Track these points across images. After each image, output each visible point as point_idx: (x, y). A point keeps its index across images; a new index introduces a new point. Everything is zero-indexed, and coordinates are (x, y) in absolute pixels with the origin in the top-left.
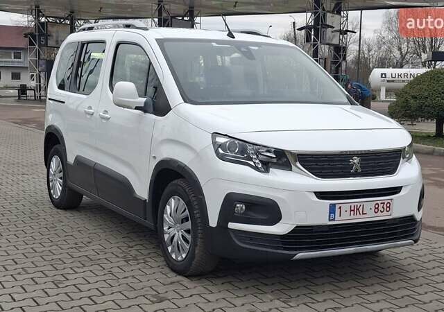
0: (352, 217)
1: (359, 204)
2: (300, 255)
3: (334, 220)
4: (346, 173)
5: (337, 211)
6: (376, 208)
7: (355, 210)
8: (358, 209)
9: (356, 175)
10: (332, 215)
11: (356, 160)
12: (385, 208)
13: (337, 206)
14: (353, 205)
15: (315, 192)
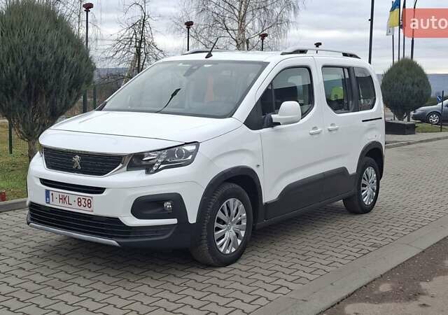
0: (61, 204)
1: (65, 195)
3: (49, 203)
5: (51, 196)
6: (79, 202)
7: (63, 199)
8: (65, 199)
10: (48, 199)
12: (86, 202)
13: (51, 193)
14: (61, 194)
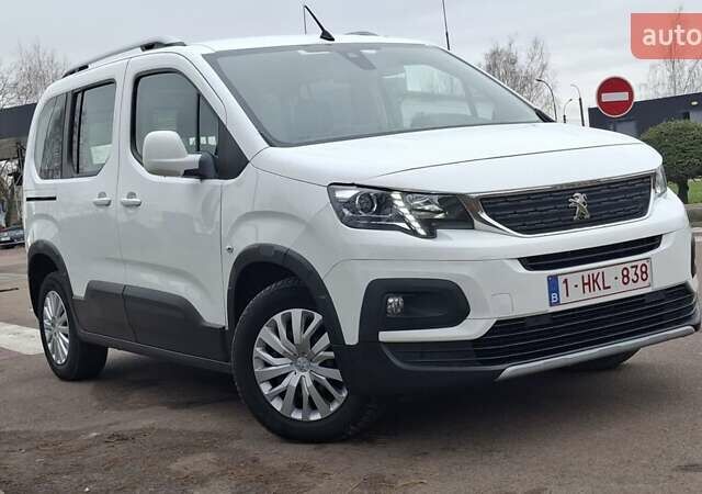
0: (588, 294)
1: (595, 272)
2: (510, 370)
3: (558, 303)
4: (566, 222)
5: (562, 287)
6: (624, 276)
7: (590, 283)
8: (595, 281)
9: (583, 223)
10: (554, 295)
11: (579, 199)
12: (639, 272)
13: (561, 279)
14: (586, 274)
15: (519, 259)
